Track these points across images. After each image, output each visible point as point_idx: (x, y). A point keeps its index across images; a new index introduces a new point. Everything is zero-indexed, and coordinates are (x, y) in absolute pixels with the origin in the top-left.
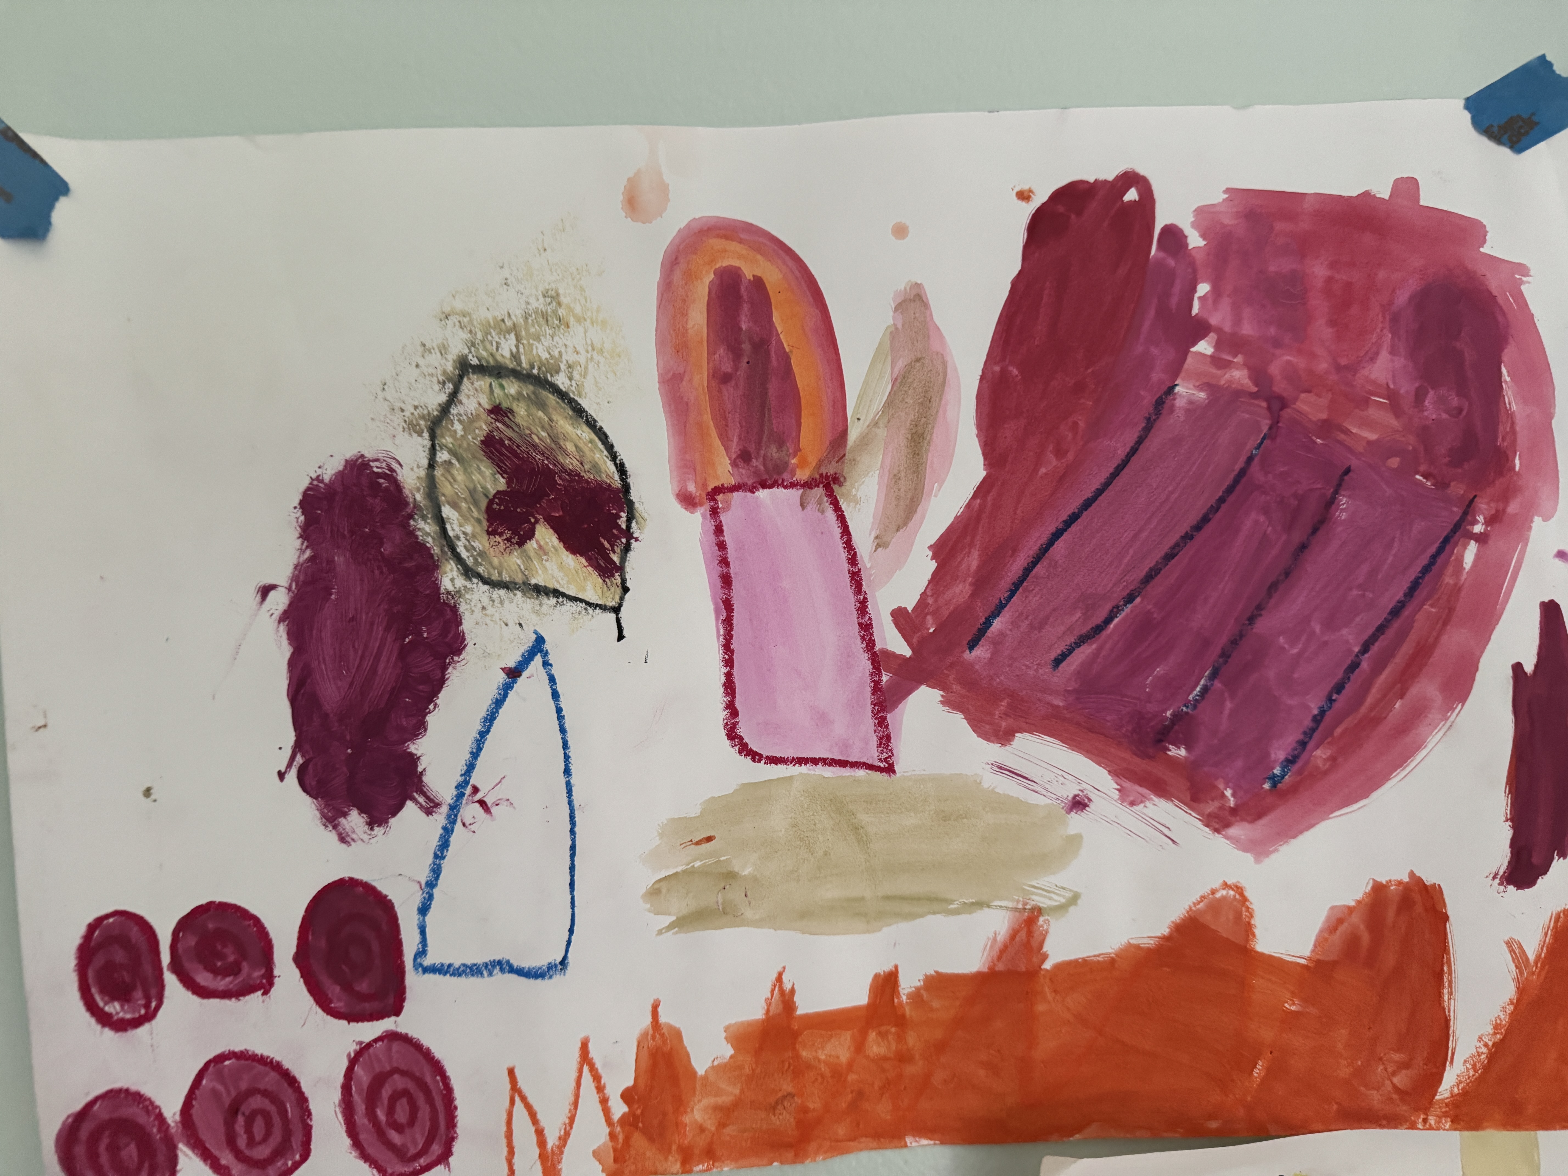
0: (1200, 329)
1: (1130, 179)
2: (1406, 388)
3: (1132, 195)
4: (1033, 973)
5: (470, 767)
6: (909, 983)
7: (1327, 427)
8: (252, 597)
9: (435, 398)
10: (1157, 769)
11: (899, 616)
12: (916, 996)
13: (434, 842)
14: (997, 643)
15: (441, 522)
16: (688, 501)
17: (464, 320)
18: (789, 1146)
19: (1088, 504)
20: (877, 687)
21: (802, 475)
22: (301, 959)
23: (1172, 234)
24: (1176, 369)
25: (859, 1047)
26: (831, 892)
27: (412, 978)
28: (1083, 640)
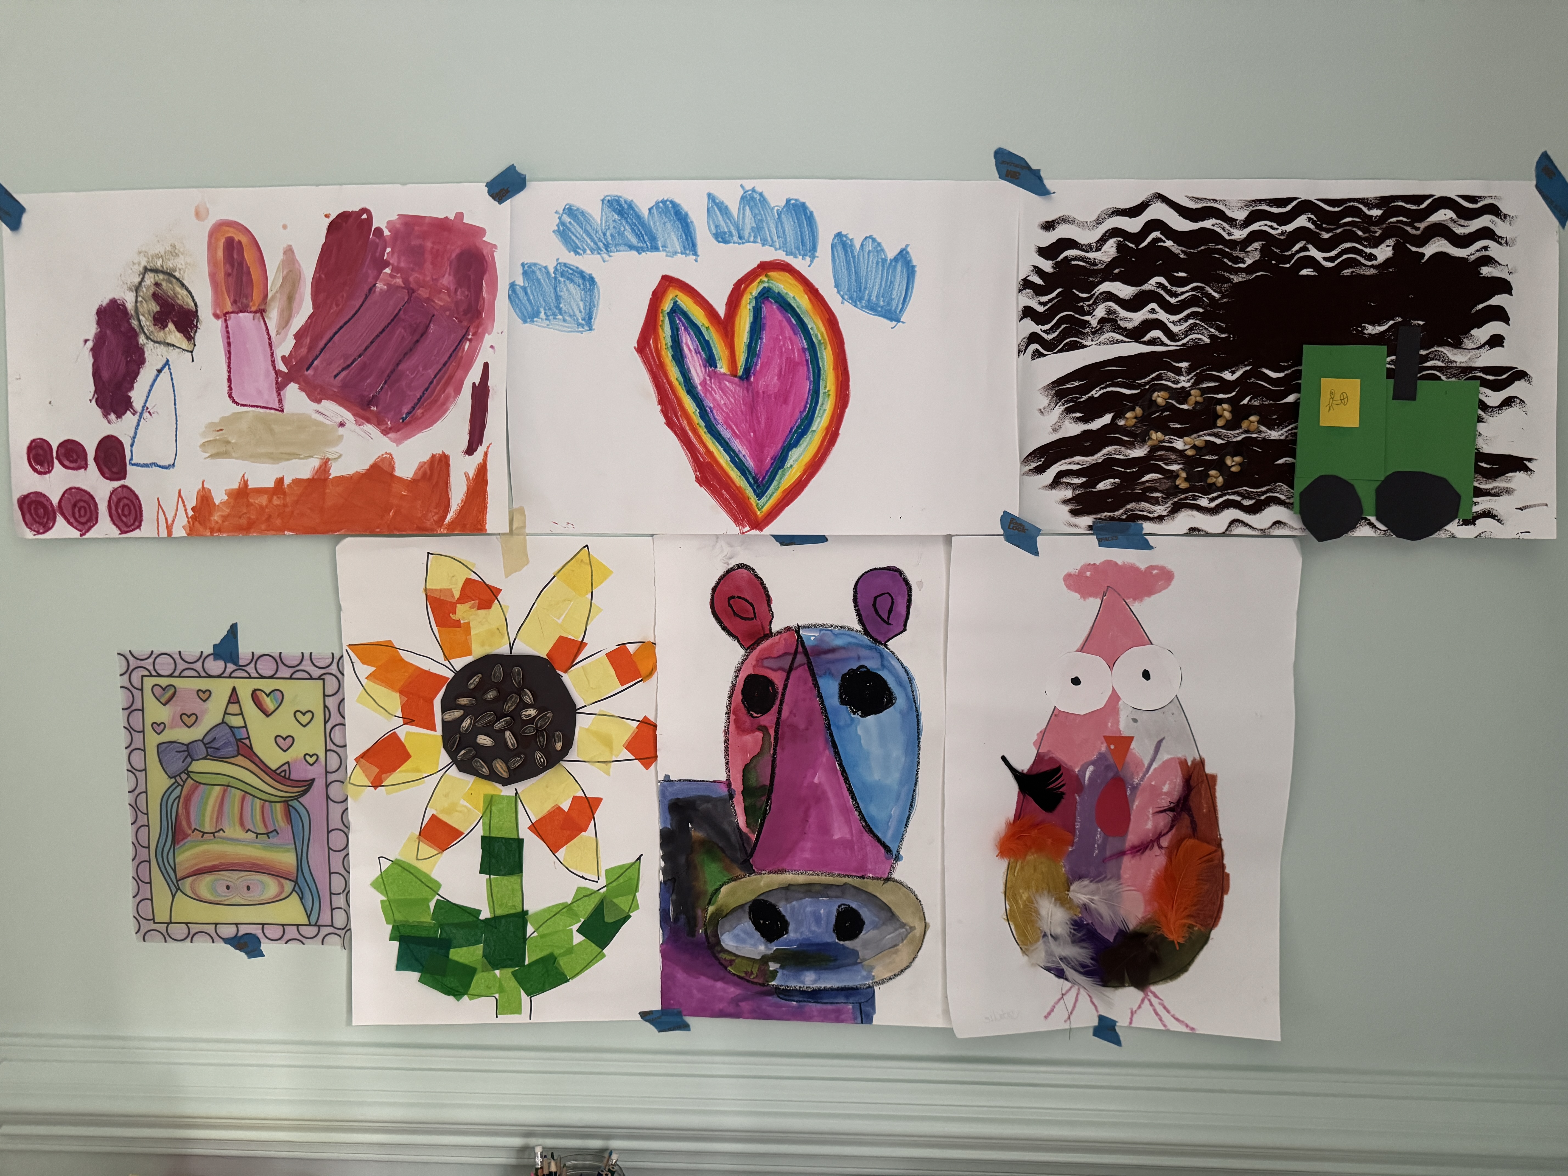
0: (386, 264)
1: (364, 210)
2: (452, 287)
3: (364, 216)
4: (326, 480)
5: (146, 401)
6: (287, 481)
7: (429, 300)
8: (82, 343)
9: (137, 280)
10: (368, 414)
11: (283, 358)
12: (289, 485)
13: (135, 424)
14: (316, 369)
15: (139, 321)
16: (217, 316)
17: (146, 254)
18: (244, 530)
19: (346, 323)
20: (277, 382)
21: (254, 309)
22: (95, 459)
23: (379, 231)
24: (377, 278)
25: (270, 500)
26: (263, 450)
27: (129, 467)
28: (343, 369)
